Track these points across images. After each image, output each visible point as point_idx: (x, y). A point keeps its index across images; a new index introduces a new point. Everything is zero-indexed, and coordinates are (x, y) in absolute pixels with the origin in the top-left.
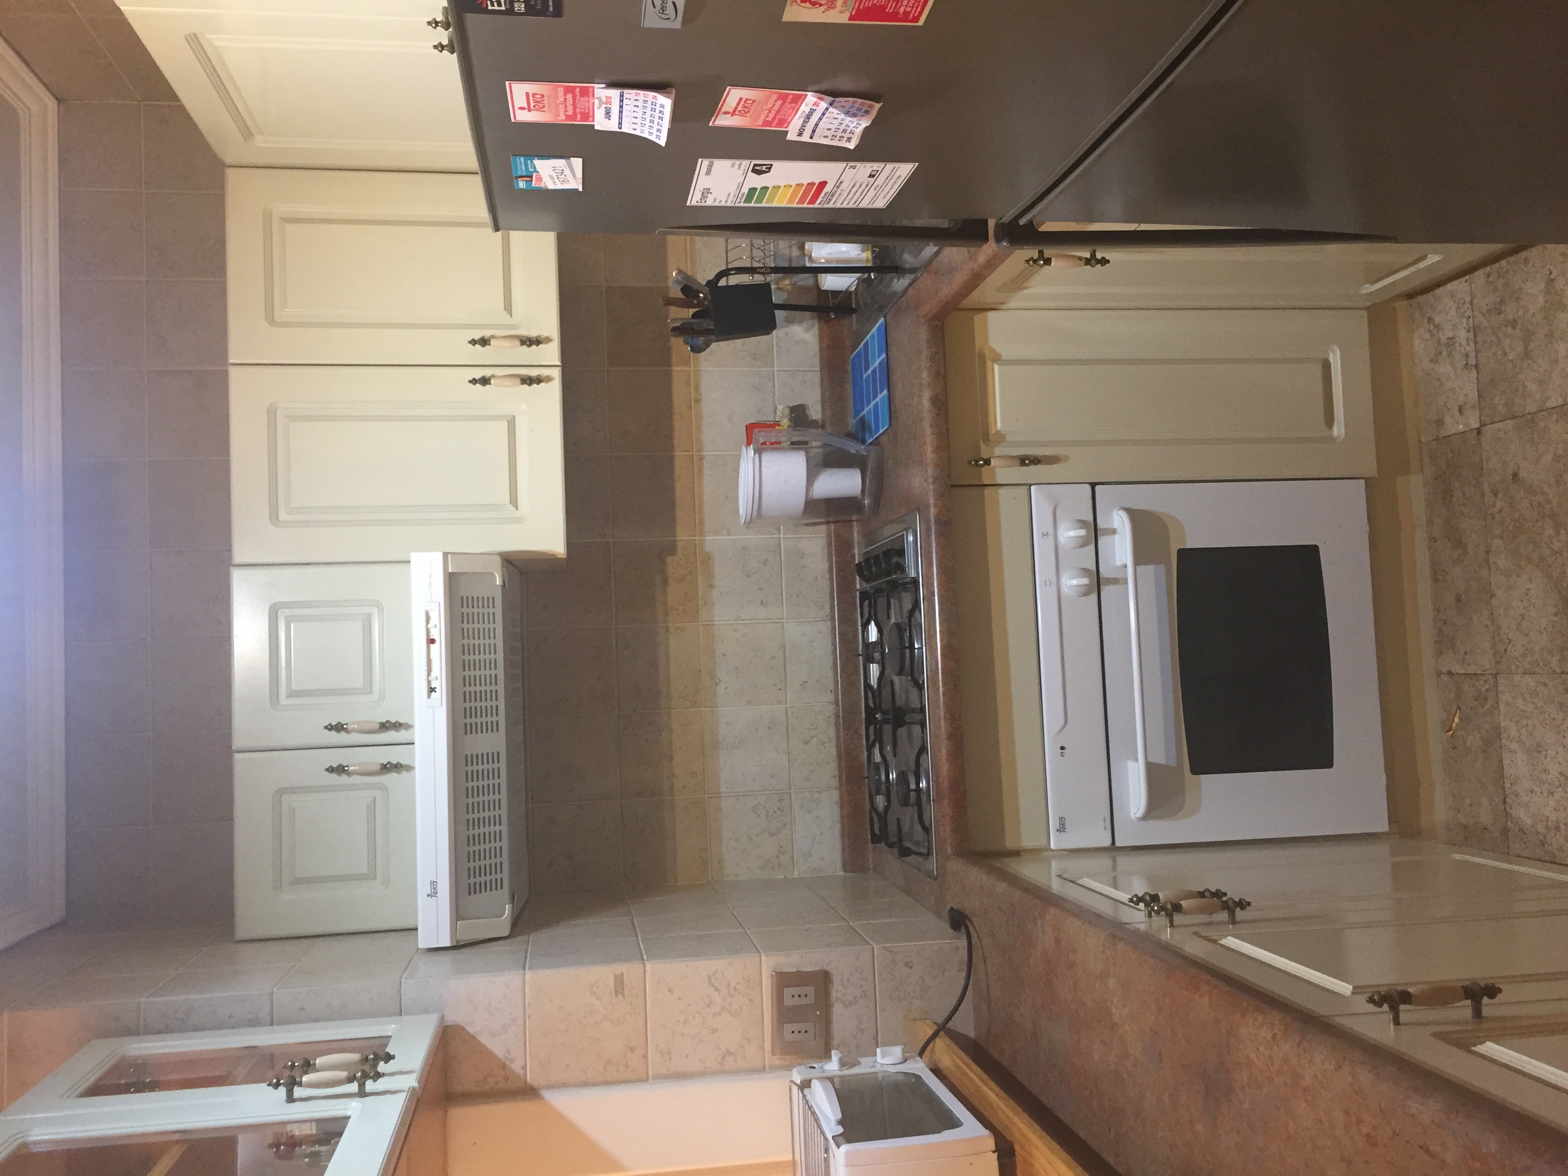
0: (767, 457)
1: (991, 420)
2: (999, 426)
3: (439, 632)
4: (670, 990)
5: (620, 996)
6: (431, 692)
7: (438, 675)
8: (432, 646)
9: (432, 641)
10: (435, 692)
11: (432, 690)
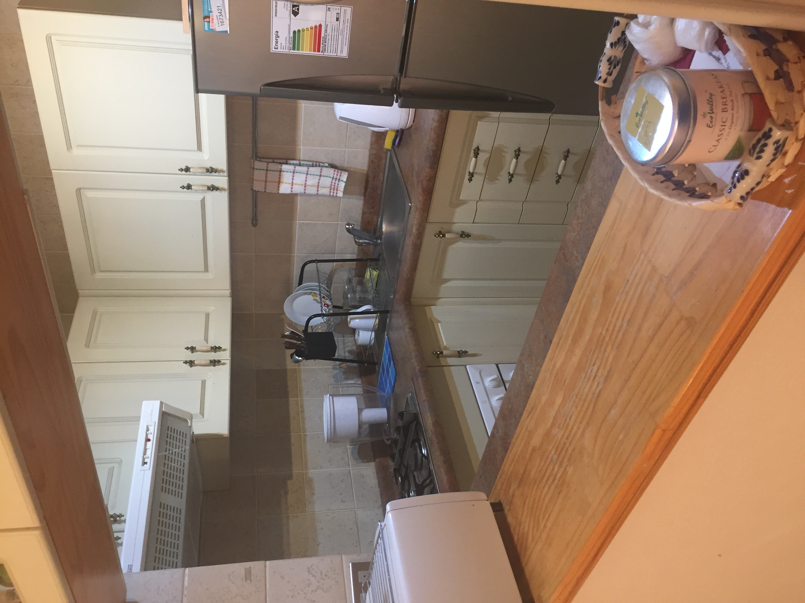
0: (336, 399)
1: (441, 342)
2: (445, 344)
3: (153, 436)
4: (282, 577)
5: (248, 581)
6: (144, 464)
7: (150, 456)
8: (148, 442)
9: (148, 440)
10: (147, 464)
11: (144, 463)
